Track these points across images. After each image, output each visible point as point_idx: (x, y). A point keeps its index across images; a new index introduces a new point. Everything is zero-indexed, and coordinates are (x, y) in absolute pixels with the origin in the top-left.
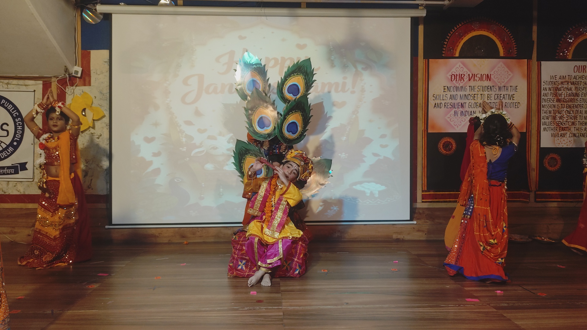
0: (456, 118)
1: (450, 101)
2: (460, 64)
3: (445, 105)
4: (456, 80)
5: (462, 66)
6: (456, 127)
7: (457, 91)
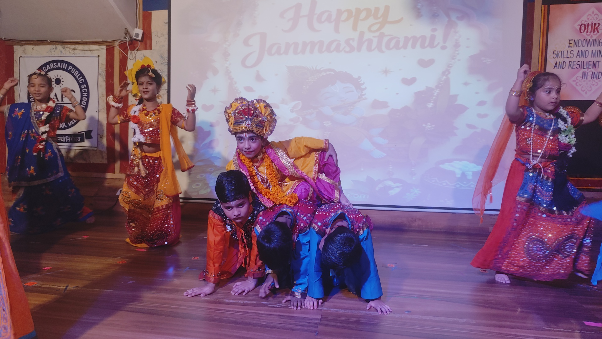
0: (584, 81)
1: (578, 59)
3: (569, 65)
4: (587, 32)
5: (596, 12)
6: (583, 93)
7: (587, 46)
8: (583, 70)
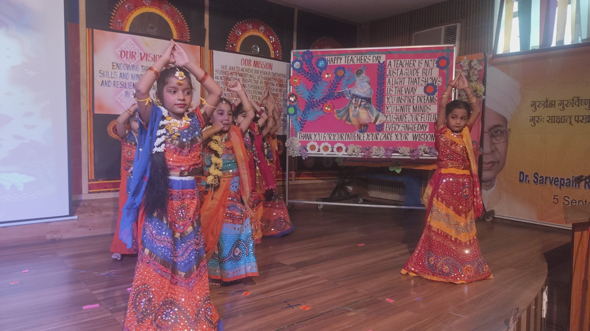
0: (127, 99)
1: (121, 80)
2: (130, 40)
3: (114, 84)
4: (127, 58)
5: (132, 42)
7: (128, 69)
8: (126, 89)
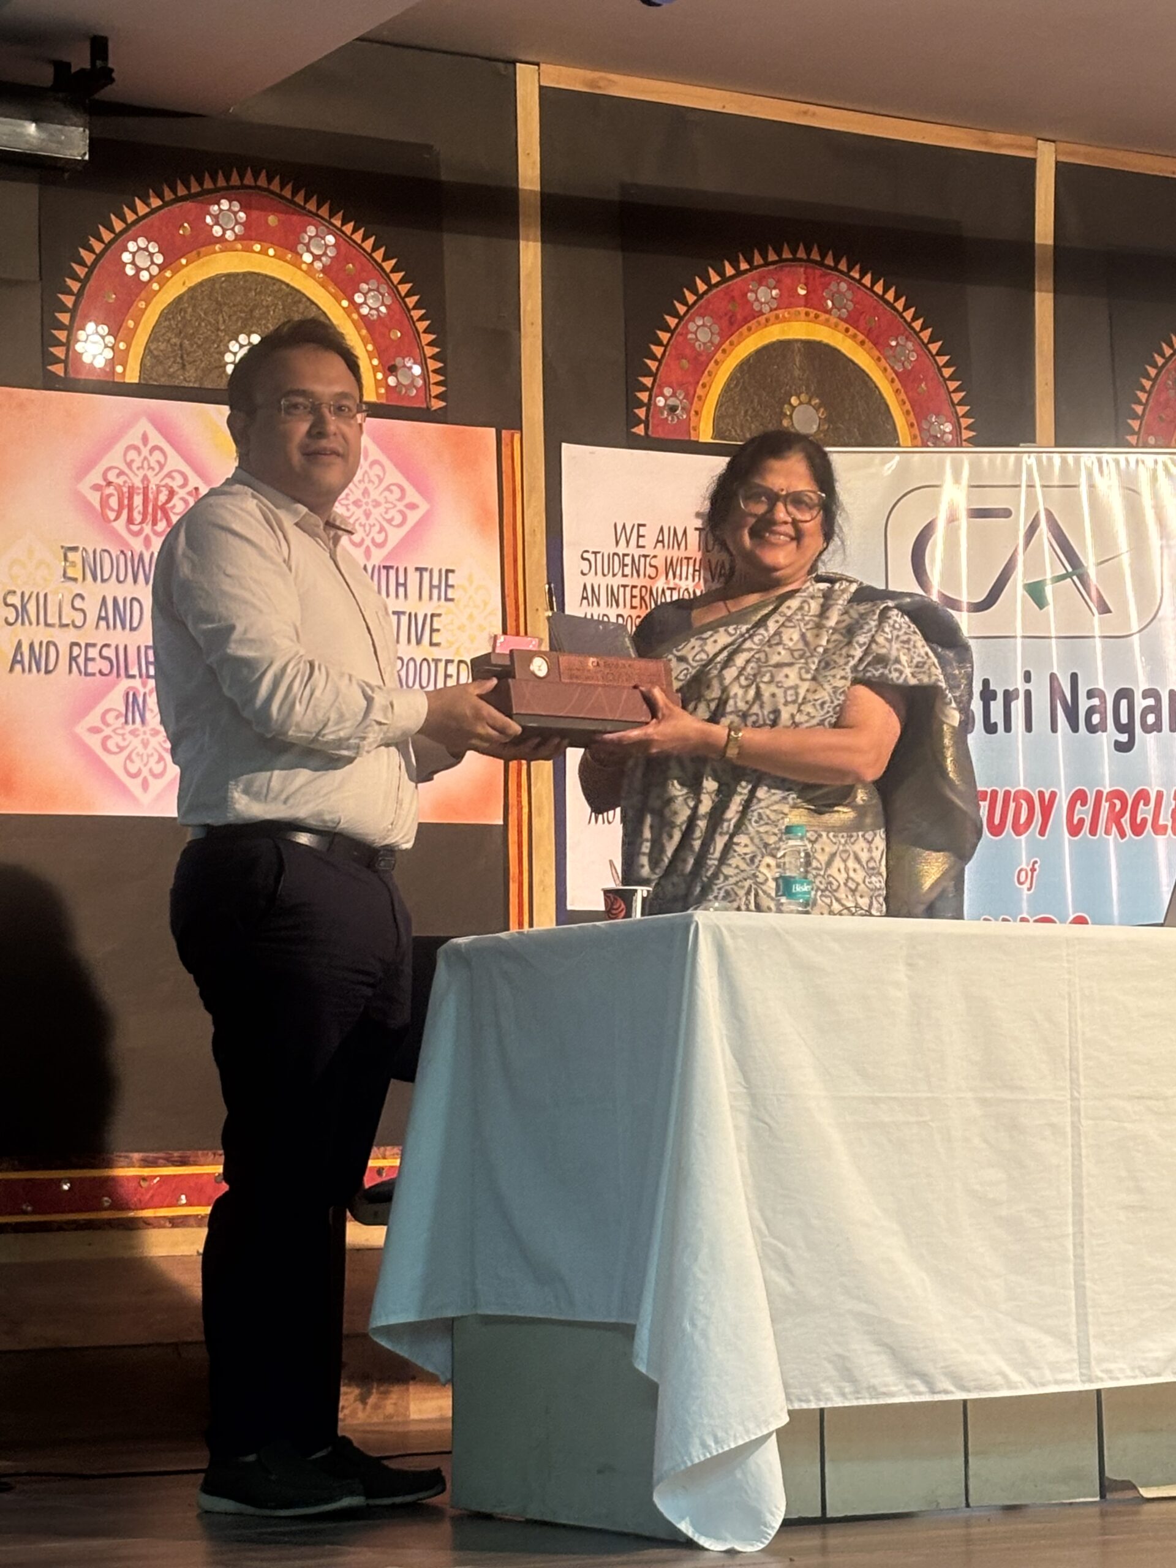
0: (133, 733)
1: (101, 636)
2: (144, 425)
3: (73, 659)
4: (130, 520)
5: (156, 438)
6: (134, 785)
7: (135, 581)
8: (125, 684)
